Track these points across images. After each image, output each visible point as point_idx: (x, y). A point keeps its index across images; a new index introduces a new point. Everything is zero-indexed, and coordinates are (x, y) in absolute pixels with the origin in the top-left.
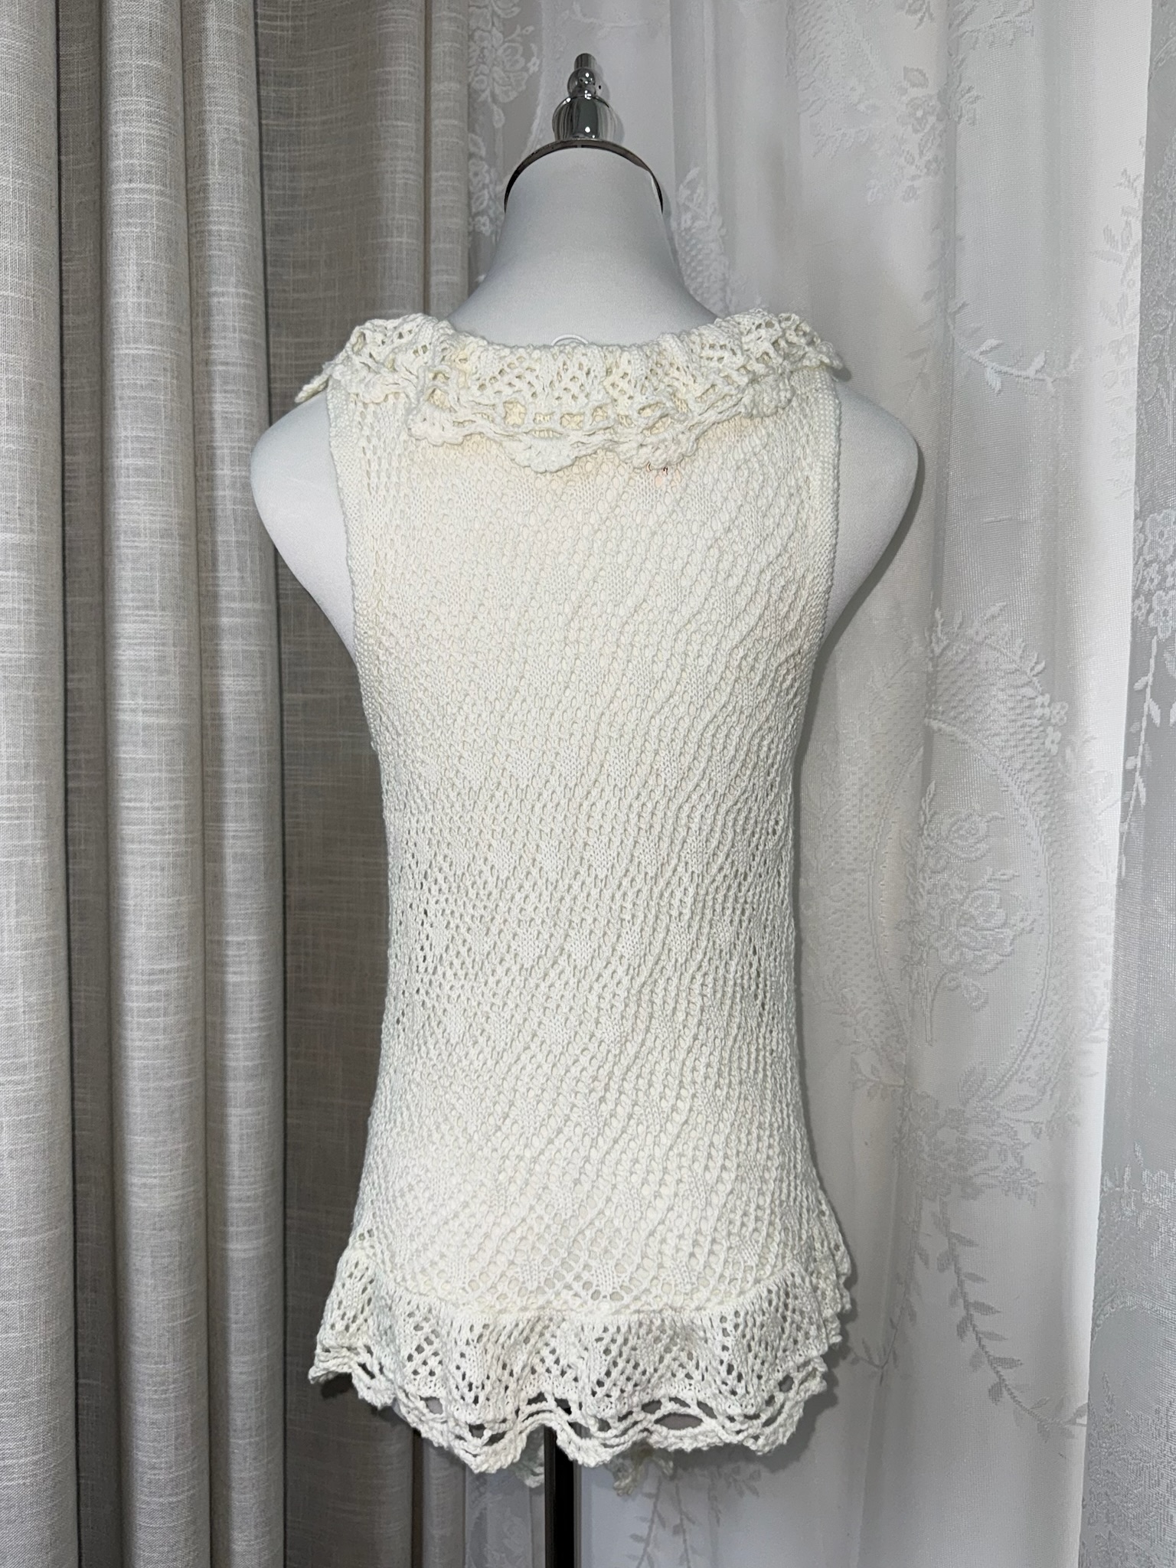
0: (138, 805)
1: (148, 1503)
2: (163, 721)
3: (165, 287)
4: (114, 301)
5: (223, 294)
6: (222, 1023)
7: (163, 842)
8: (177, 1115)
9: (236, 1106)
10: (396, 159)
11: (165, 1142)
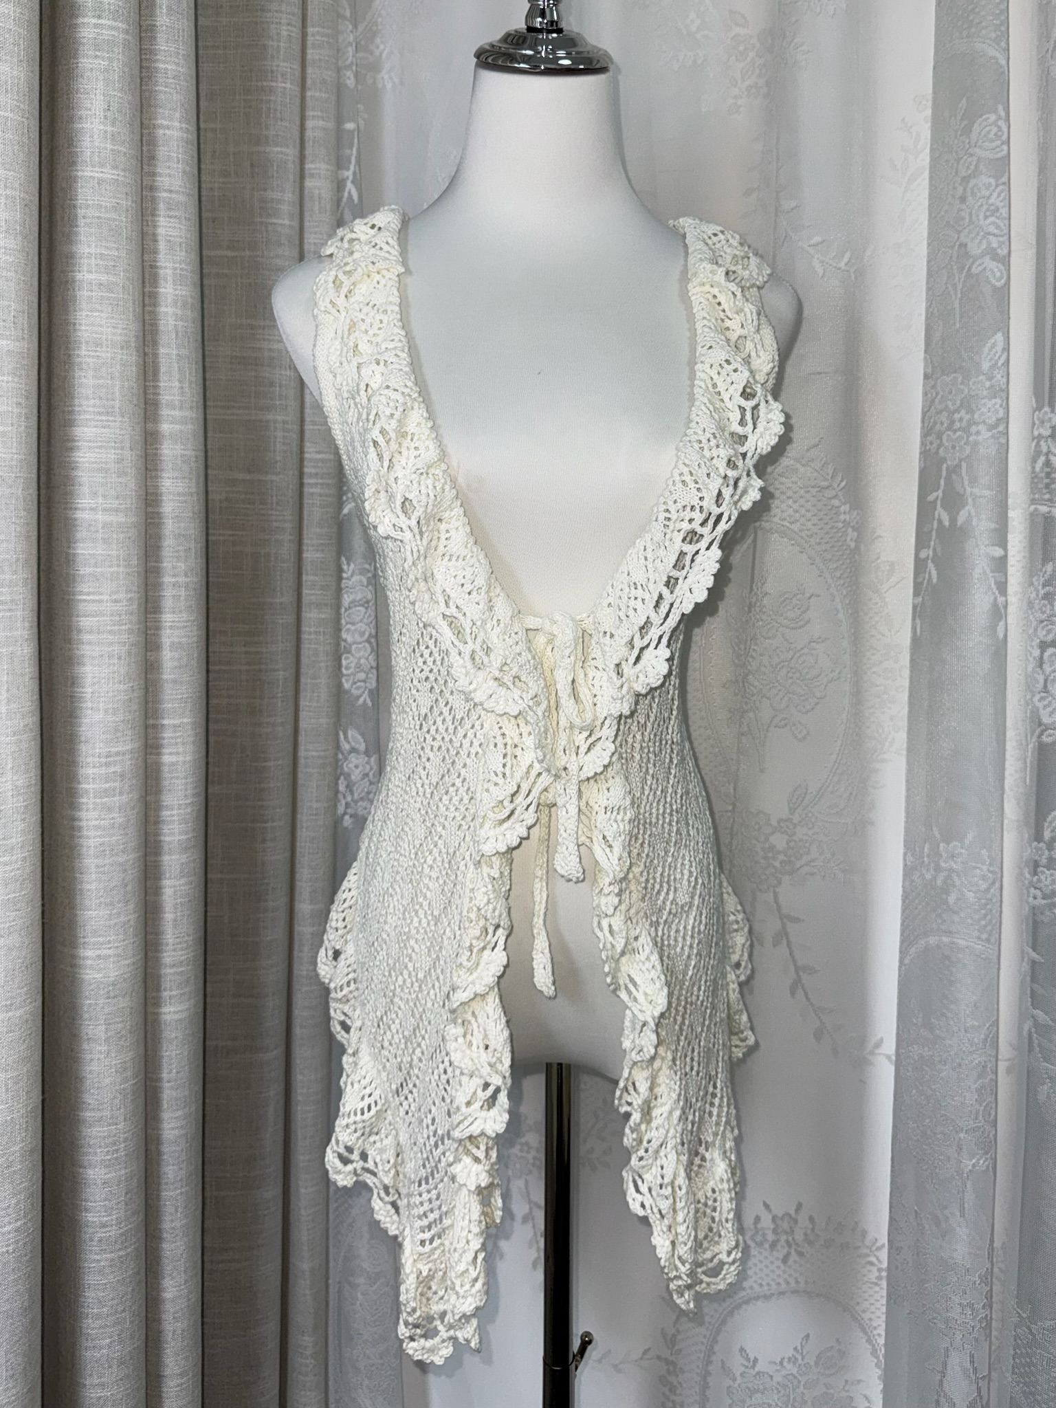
0: (95, 598)
3: (126, 118)
5: (167, 128)
6: (159, 802)
7: (120, 632)
9: (170, 878)
10: (281, 12)
11: (119, 914)
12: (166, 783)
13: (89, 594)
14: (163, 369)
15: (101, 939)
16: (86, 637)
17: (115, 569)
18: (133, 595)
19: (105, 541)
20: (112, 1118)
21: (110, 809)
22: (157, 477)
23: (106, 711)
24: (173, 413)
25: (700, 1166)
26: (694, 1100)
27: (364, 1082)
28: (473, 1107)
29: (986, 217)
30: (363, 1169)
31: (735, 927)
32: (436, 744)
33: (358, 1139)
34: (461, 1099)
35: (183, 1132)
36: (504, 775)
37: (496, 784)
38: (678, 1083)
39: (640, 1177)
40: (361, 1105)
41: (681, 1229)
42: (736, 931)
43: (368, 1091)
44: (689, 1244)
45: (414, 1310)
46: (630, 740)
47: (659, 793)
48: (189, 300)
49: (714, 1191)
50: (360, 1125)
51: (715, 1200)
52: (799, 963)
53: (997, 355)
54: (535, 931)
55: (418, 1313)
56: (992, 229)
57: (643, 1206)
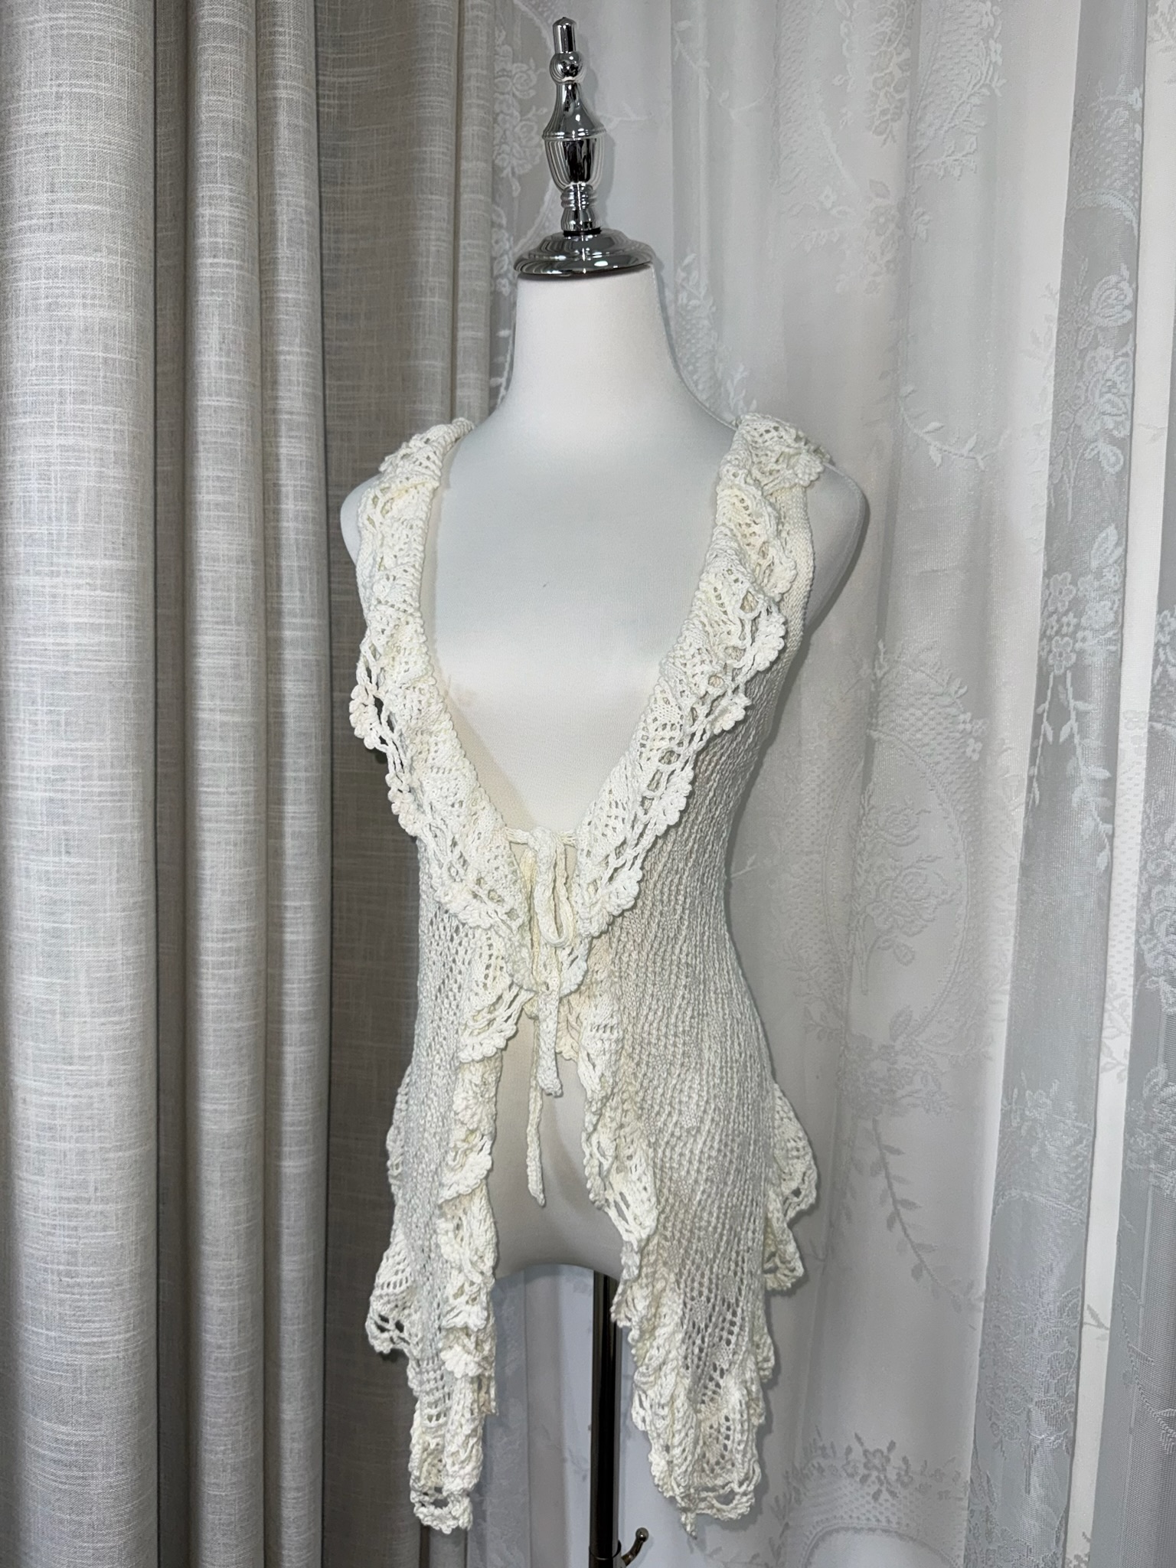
0: (215, 790)
1: (214, 1377)
2: (237, 719)
3: (243, 348)
4: (198, 359)
5: (289, 353)
6: (281, 975)
7: (235, 821)
8: (244, 1051)
9: (291, 1045)
10: (430, 228)
11: (233, 1074)
12: (288, 959)
13: (208, 786)
14: (285, 580)
15: (217, 1095)
16: (207, 825)
17: (231, 764)
18: (248, 788)
19: (222, 739)
20: (226, 1254)
21: (225, 980)
22: (279, 680)
23: (223, 891)
24: (294, 620)
25: (714, 1392)
26: (703, 1326)
27: (398, 1258)
28: (459, 1300)
29: (1101, 395)
30: (399, 1338)
31: (795, 1153)
32: (440, 949)
33: (392, 1310)
34: (450, 1291)
35: (301, 1275)
36: (485, 985)
37: (476, 994)
38: (681, 1306)
39: (645, 1392)
40: (393, 1279)
41: (677, 1451)
42: (798, 1158)
43: (401, 1267)
44: (684, 1468)
45: (418, 1479)
46: (625, 959)
47: (659, 1013)
48: (310, 515)
49: (727, 1419)
50: (392, 1298)
51: (728, 1429)
52: (898, 1197)
53: (1109, 551)
54: (529, 1139)
55: (423, 1482)
56: (1108, 408)
57: (644, 1421)
